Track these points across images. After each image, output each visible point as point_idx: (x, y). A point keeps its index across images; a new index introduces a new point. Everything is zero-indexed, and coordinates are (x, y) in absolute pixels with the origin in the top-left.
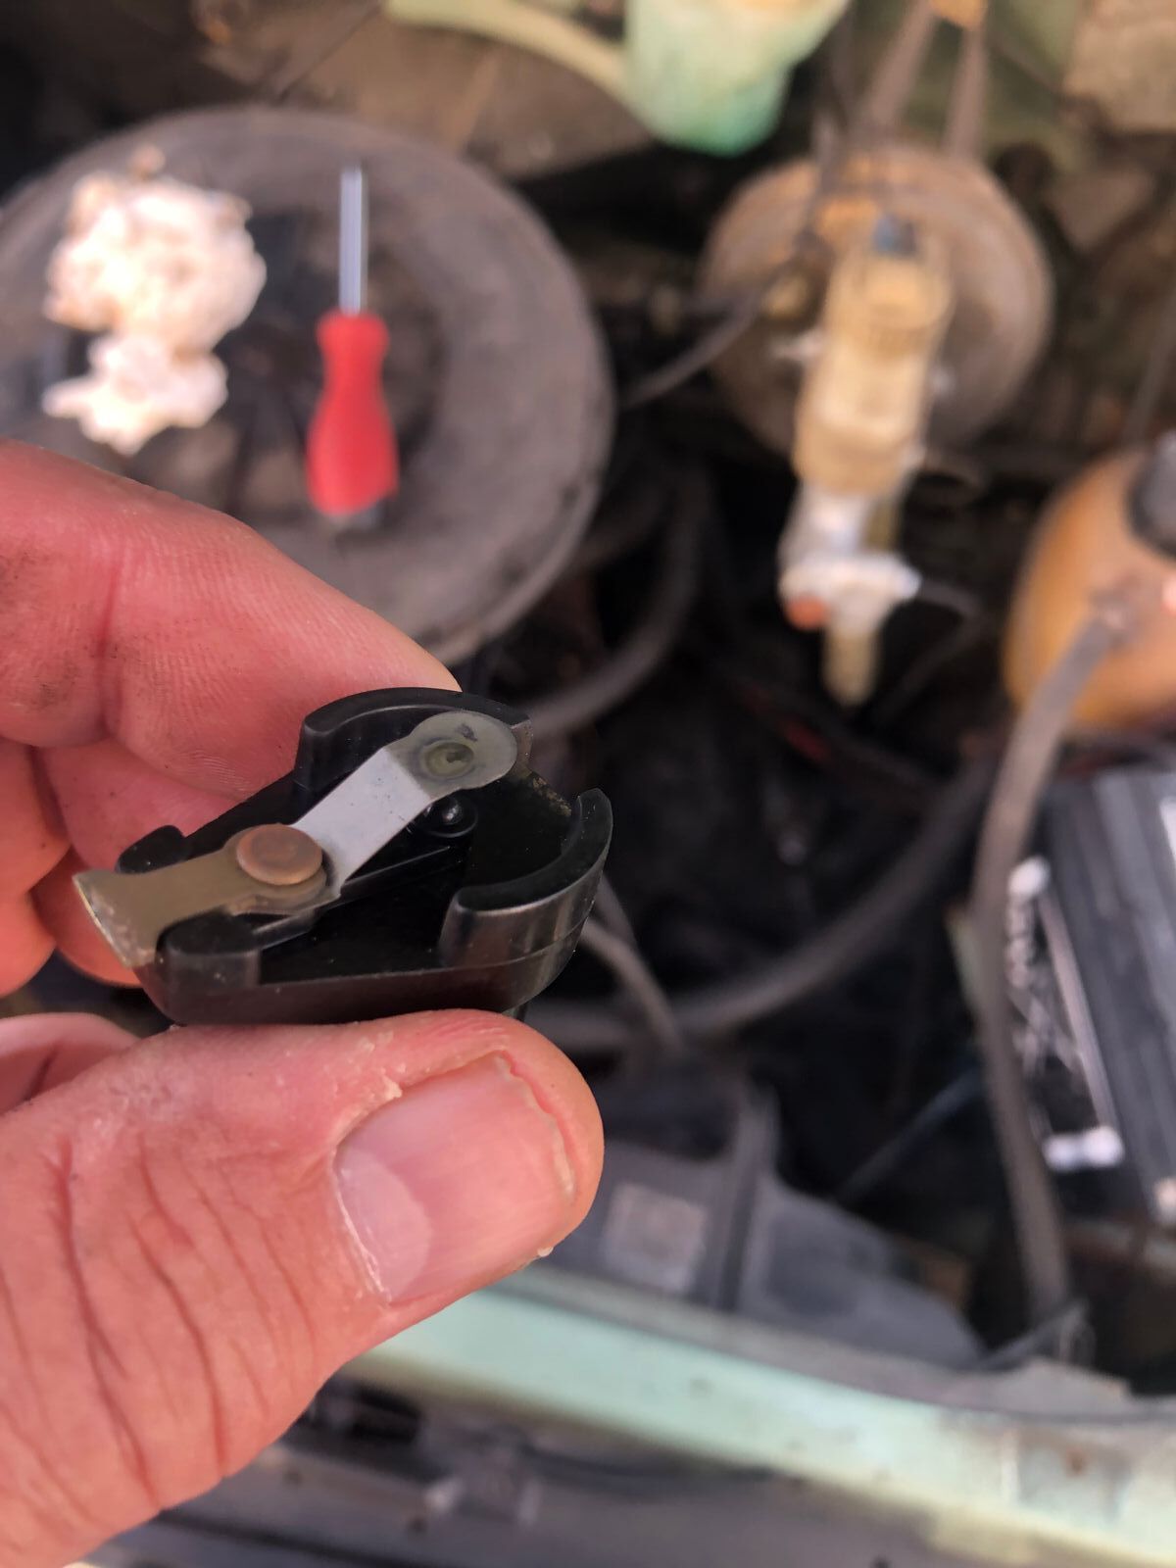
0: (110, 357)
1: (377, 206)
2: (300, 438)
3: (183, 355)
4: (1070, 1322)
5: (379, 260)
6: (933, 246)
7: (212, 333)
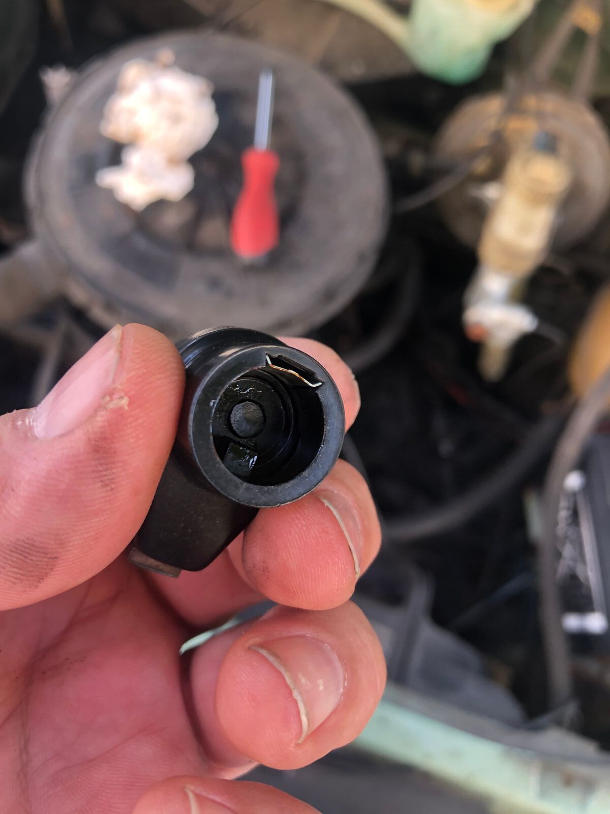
0: (134, 159)
1: (279, 94)
2: (229, 213)
3: (173, 161)
4: (571, 710)
5: (277, 122)
6: (564, 149)
7: (189, 151)
